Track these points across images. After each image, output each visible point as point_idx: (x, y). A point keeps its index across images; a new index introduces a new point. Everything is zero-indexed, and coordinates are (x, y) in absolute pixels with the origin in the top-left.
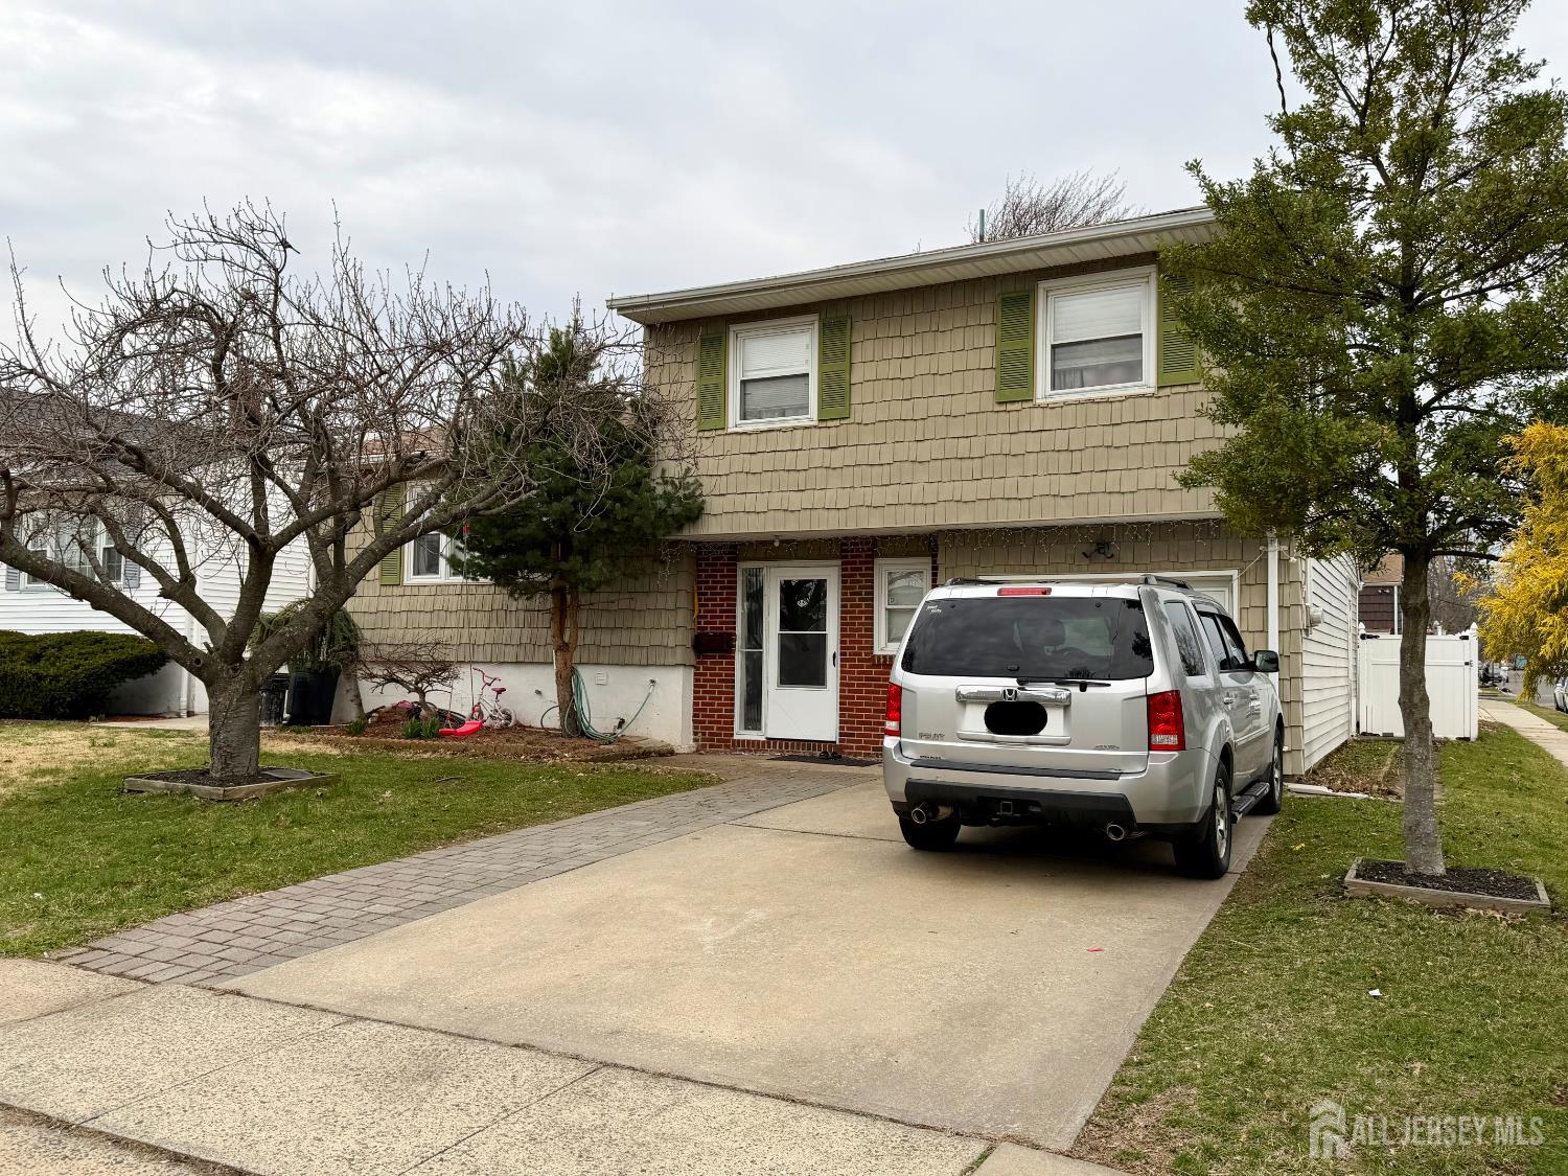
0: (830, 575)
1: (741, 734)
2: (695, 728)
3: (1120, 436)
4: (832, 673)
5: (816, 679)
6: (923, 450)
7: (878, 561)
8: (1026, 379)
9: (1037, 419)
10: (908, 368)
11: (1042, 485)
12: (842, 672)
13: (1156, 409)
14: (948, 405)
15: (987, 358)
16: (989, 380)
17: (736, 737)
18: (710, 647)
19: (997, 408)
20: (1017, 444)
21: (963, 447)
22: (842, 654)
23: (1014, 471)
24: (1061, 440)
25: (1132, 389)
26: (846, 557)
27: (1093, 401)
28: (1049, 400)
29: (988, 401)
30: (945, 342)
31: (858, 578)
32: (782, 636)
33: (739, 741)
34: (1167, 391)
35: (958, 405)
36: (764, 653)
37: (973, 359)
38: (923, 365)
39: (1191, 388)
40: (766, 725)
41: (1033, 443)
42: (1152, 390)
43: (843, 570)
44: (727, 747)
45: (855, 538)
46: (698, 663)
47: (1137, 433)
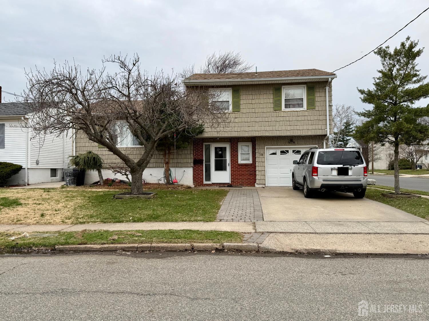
0: (228, 146)
1: (205, 182)
2: (194, 181)
3: (299, 118)
4: (229, 168)
5: (225, 169)
6: (257, 120)
7: (239, 143)
8: (280, 106)
9: (282, 114)
10: (254, 101)
11: (284, 128)
12: (231, 168)
13: (306, 114)
14: (263, 110)
15: (271, 101)
16: (272, 105)
17: (204, 183)
18: (197, 163)
19: (274, 111)
20: (278, 119)
21: (266, 119)
22: (231, 163)
23: (277, 125)
24: (287, 119)
25: (301, 109)
26: (232, 142)
27: (294, 111)
28: (285, 110)
29: (272, 110)
30: (261, 97)
31: (235, 147)
32: (215, 160)
33: (205, 184)
34: (309, 110)
35: (265, 110)
36: (211, 164)
37: (268, 101)
38: (257, 101)
39: (313, 110)
40: (212, 180)
41: (282, 119)
42: (306, 110)
43: (231, 145)
44: (202, 185)
45: (234, 138)
46: (194, 166)
47: (303, 118)
